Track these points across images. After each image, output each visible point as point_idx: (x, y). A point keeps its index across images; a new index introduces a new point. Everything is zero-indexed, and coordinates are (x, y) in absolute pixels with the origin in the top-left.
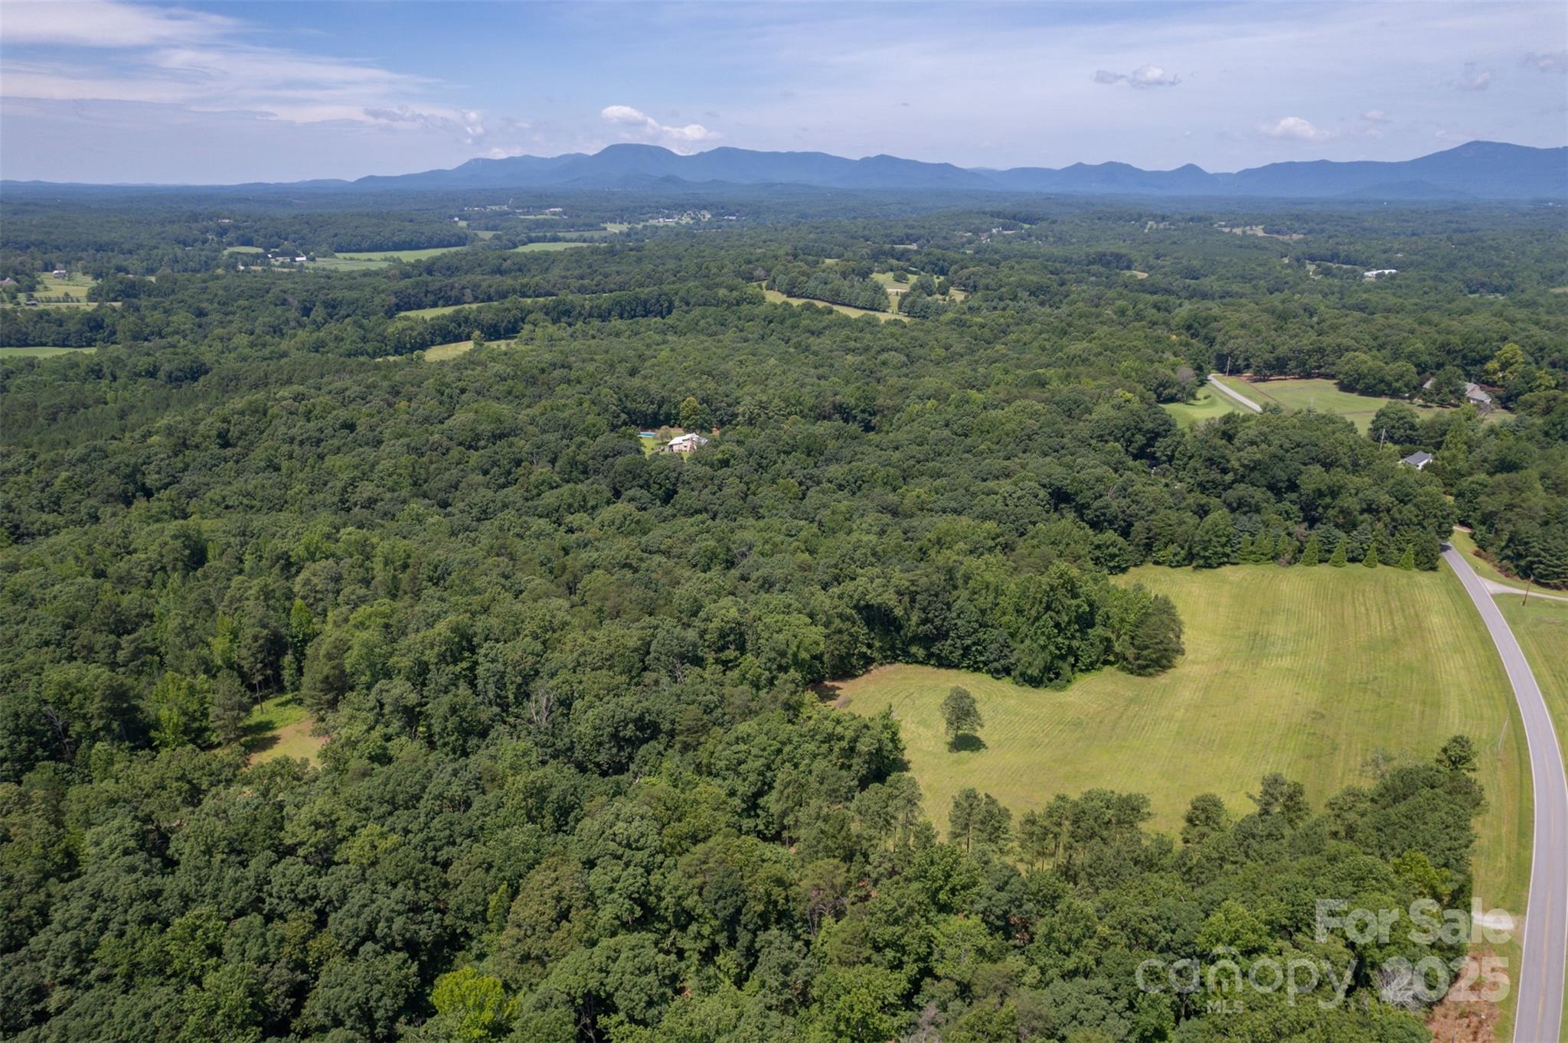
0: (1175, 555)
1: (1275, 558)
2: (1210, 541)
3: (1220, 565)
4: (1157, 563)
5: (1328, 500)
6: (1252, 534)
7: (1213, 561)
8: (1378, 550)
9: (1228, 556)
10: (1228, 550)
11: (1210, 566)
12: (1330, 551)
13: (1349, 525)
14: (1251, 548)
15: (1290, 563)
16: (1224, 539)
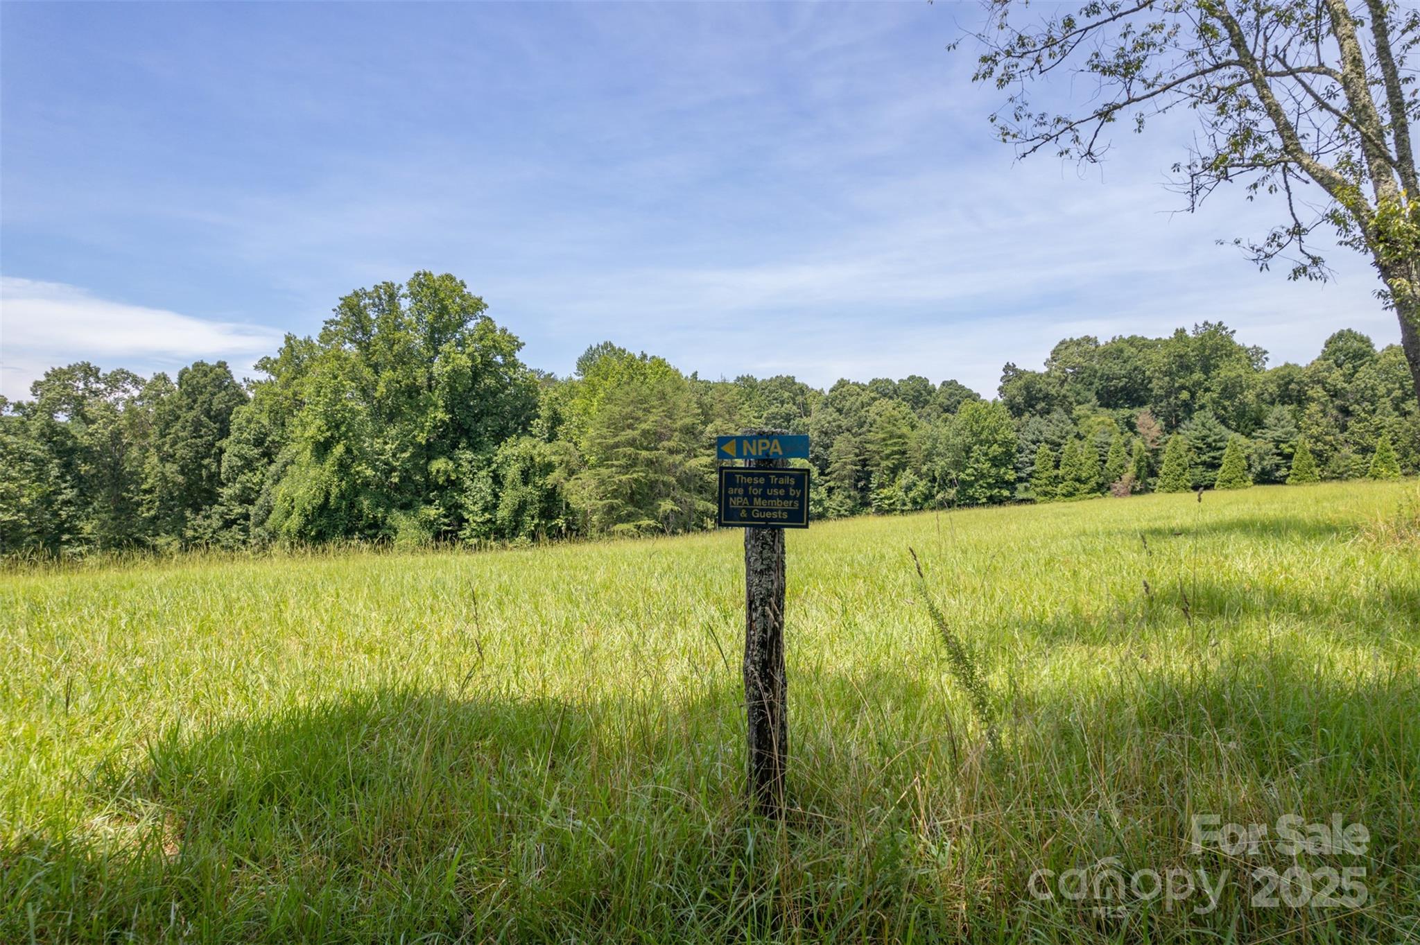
0: (908, 489)
1: (1102, 488)
2: (968, 450)
3: (993, 501)
4: (881, 511)
5: (1198, 376)
6: (1055, 446)
7: (978, 491)
8: (1318, 455)
9: (1011, 485)
10: (1011, 476)
11: (973, 502)
12: (1214, 465)
13: (1250, 422)
14: (1055, 472)
15: (1134, 492)
16: (996, 450)
